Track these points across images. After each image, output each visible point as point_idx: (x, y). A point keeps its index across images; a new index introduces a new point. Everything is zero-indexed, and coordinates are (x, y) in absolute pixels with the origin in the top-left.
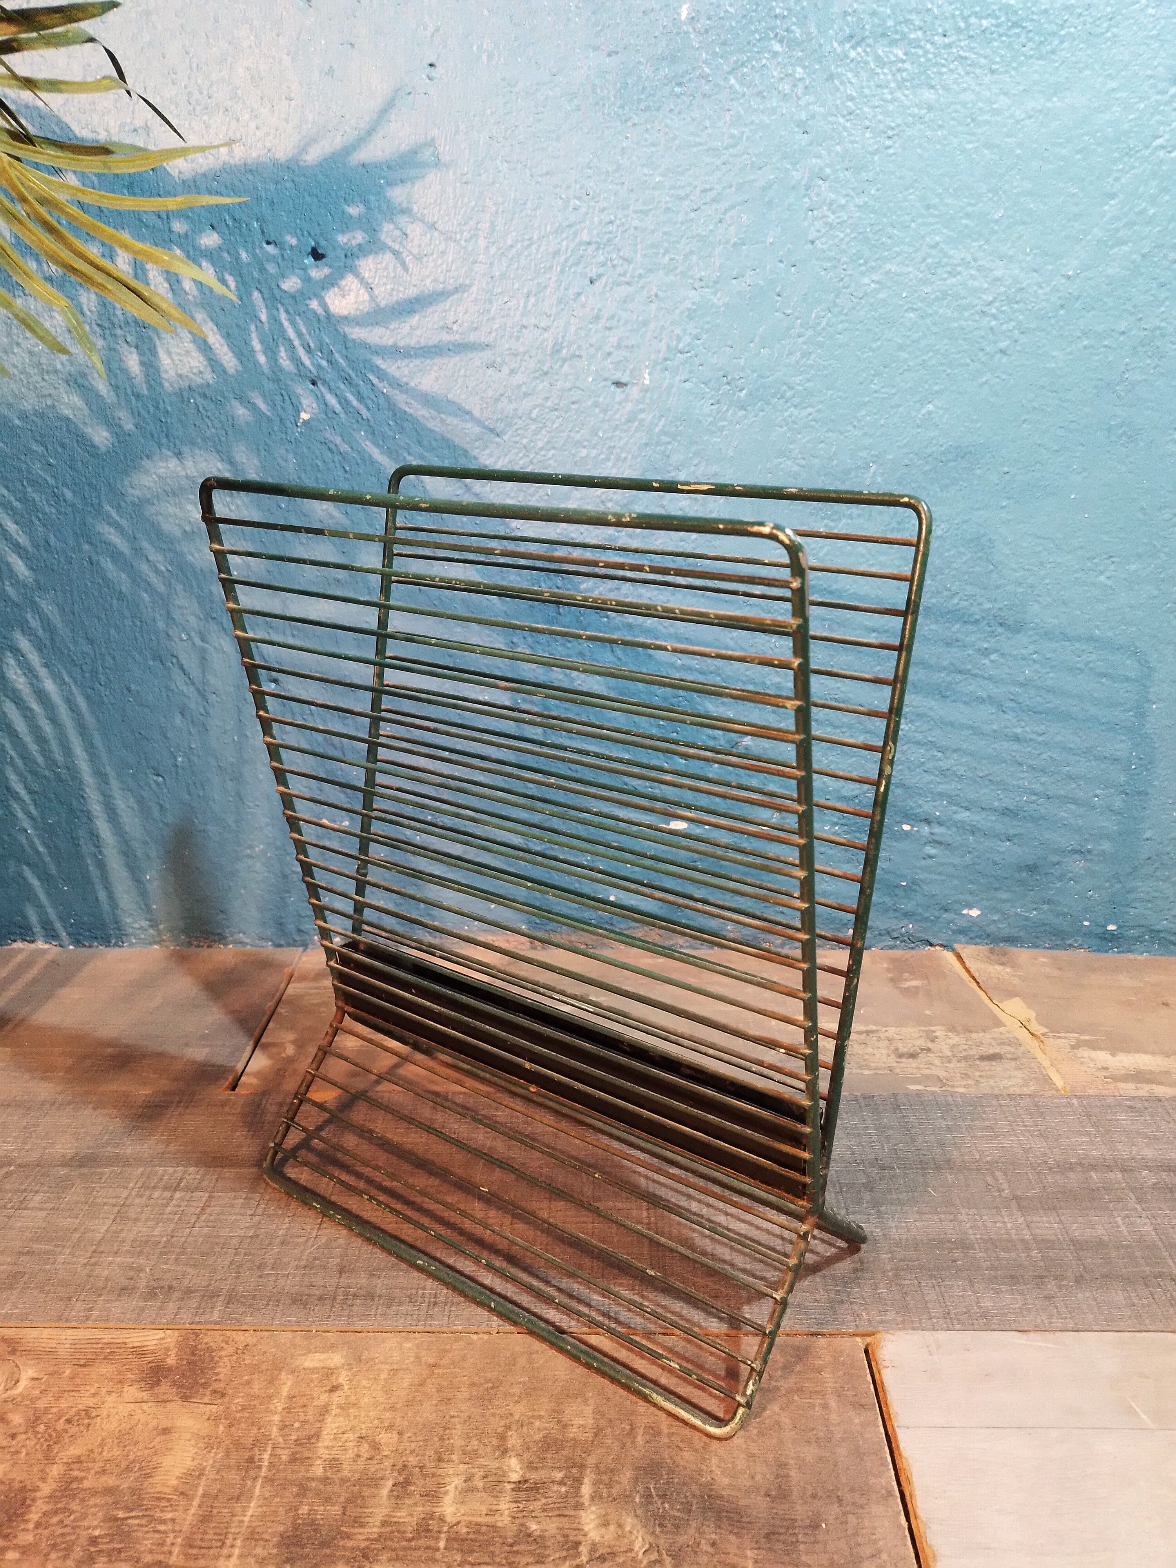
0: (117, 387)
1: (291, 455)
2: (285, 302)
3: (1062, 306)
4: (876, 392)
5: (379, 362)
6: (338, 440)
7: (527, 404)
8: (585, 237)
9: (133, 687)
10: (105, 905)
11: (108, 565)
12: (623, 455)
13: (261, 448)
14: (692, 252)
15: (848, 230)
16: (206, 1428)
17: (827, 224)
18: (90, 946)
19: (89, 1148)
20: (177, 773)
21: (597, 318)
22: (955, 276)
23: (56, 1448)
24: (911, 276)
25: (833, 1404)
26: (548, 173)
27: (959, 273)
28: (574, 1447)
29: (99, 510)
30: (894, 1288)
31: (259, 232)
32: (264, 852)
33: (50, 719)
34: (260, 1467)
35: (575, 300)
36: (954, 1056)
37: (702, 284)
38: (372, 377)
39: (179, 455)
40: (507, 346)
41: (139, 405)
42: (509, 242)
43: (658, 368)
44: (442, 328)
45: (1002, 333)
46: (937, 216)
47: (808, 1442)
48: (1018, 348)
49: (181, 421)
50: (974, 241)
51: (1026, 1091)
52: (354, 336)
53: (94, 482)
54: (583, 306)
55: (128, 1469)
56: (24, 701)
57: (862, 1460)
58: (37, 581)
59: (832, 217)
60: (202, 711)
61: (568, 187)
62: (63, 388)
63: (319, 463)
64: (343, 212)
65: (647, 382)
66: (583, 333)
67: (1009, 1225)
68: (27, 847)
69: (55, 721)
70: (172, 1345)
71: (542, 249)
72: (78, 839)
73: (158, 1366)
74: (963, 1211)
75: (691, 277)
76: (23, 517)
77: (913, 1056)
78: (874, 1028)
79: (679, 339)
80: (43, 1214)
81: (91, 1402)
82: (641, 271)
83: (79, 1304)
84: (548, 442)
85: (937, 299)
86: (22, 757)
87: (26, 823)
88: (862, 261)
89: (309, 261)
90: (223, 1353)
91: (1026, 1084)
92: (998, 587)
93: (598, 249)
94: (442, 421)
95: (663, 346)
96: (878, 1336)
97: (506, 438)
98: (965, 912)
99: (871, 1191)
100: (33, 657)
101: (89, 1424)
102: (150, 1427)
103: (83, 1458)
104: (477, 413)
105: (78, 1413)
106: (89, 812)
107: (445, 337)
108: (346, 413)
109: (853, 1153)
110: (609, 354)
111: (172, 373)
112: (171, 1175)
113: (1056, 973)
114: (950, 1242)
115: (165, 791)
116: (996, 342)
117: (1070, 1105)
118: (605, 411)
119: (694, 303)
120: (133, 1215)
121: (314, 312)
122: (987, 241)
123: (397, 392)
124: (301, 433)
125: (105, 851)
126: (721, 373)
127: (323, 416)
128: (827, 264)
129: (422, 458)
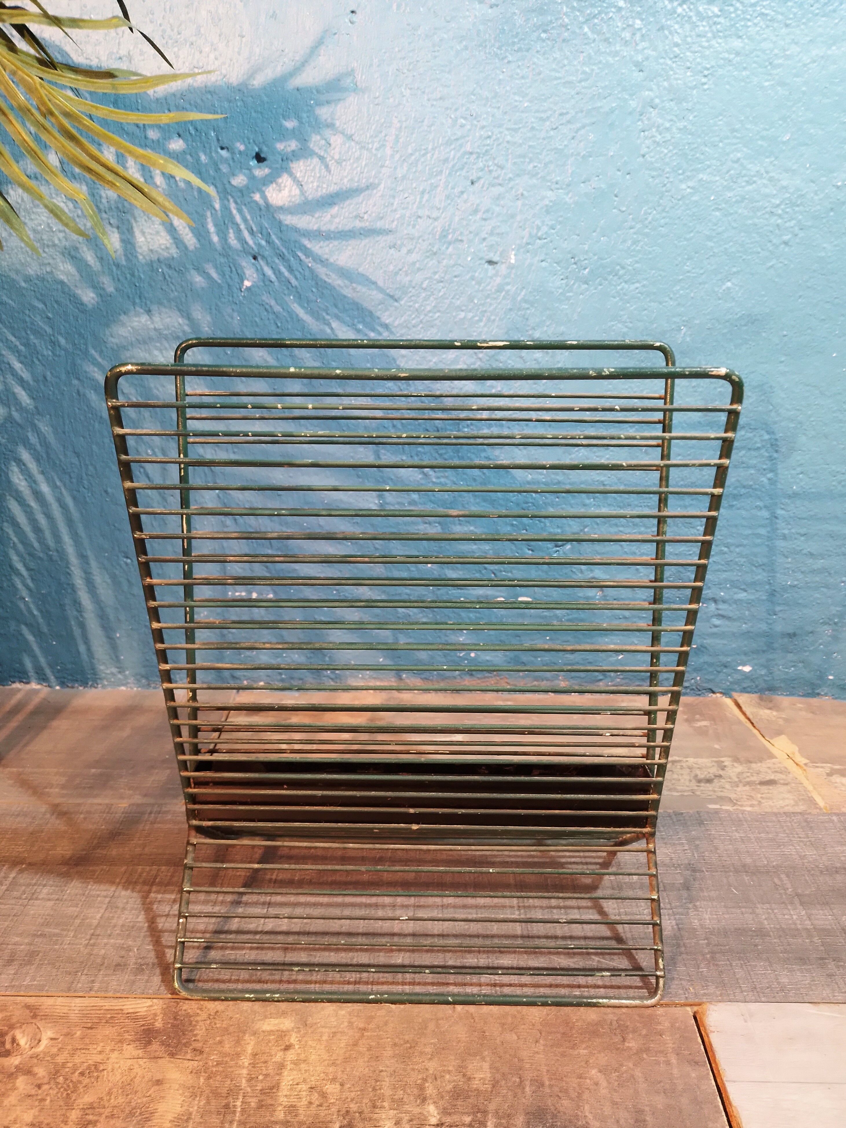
0: (102, 258)
1: (235, 314)
2: (234, 194)
3: (832, 209)
4: (688, 272)
5: (306, 242)
6: (273, 303)
7: (419, 277)
8: (468, 148)
9: (110, 490)
10: (84, 656)
12: (493, 318)
13: (213, 308)
15: (671, 148)
16: (190, 1080)
17: (655, 142)
18: (73, 687)
21: (476, 211)
22: (751, 184)
23: (74, 1096)
24: (718, 184)
25: (674, 1060)
26: (441, 98)
27: (754, 182)
28: (478, 1096)
29: (86, 353)
30: (712, 967)
31: (215, 139)
33: (45, 514)
34: (234, 1112)
35: (459, 197)
36: (740, 782)
37: (558, 186)
38: (300, 254)
39: (149, 312)
40: (406, 232)
41: (119, 273)
42: (410, 151)
43: (522, 250)
44: (356, 217)
45: (786, 229)
46: (738, 138)
47: (657, 1092)
48: (798, 240)
49: (150, 285)
50: (767, 157)
51: (798, 809)
52: (287, 222)
53: (83, 332)
54: (465, 202)
55: (132, 1114)
56: (25, 500)
57: (701, 1108)
58: (36, 408)
59: (659, 137)
61: (456, 110)
62: (59, 258)
63: (257, 319)
64: (281, 126)
65: (513, 261)
66: (465, 223)
67: (795, 917)
68: (25, 612)
69: (49, 516)
70: (159, 1012)
71: (435, 156)
72: (64, 605)
73: (149, 1029)
74: (759, 906)
75: (550, 181)
76: (26, 357)
77: (709, 781)
78: (677, 758)
79: (539, 228)
80: (50, 904)
81: (98, 1058)
82: (511, 175)
83: (83, 977)
84: (435, 307)
85: (737, 202)
86: (22, 542)
87: (24, 593)
88: (680, 172)
89: (253, 163)
90: (199, 1018)
91: (796, 804)
92: (775, 423)
93: (478, 157)
94: (354, 289)
95: (526, 233)
96: (705, 1006)
97: (402, 302)
98: (740, 668)
99: (688, 889)
100: (33, 466)
101: (98, 1077)
102: (146, 1079)
103: (95, 1105)
104: (380, 283)
105: (89, 1067)
106: (73, 585)
107: (358, 224)
108: (279, 282)
109: (671, 859)
110: (484, 239)
111: (145, 248)
112: (149, 872)
113: (810, 715)
114: (751, 930)
115: (133, 569)
116: (781, 235)
117: (832, 821)
118: (479, 283)
119: (551, 201)
120: (121, 905)
121: (256, 203)
122: (776, 158)
123: (319, 266)
124: (244, 297)
125: (85, 615)
126: (570, 256)
127: (262, 284)
128: (654, 173)
129: (337, 317)
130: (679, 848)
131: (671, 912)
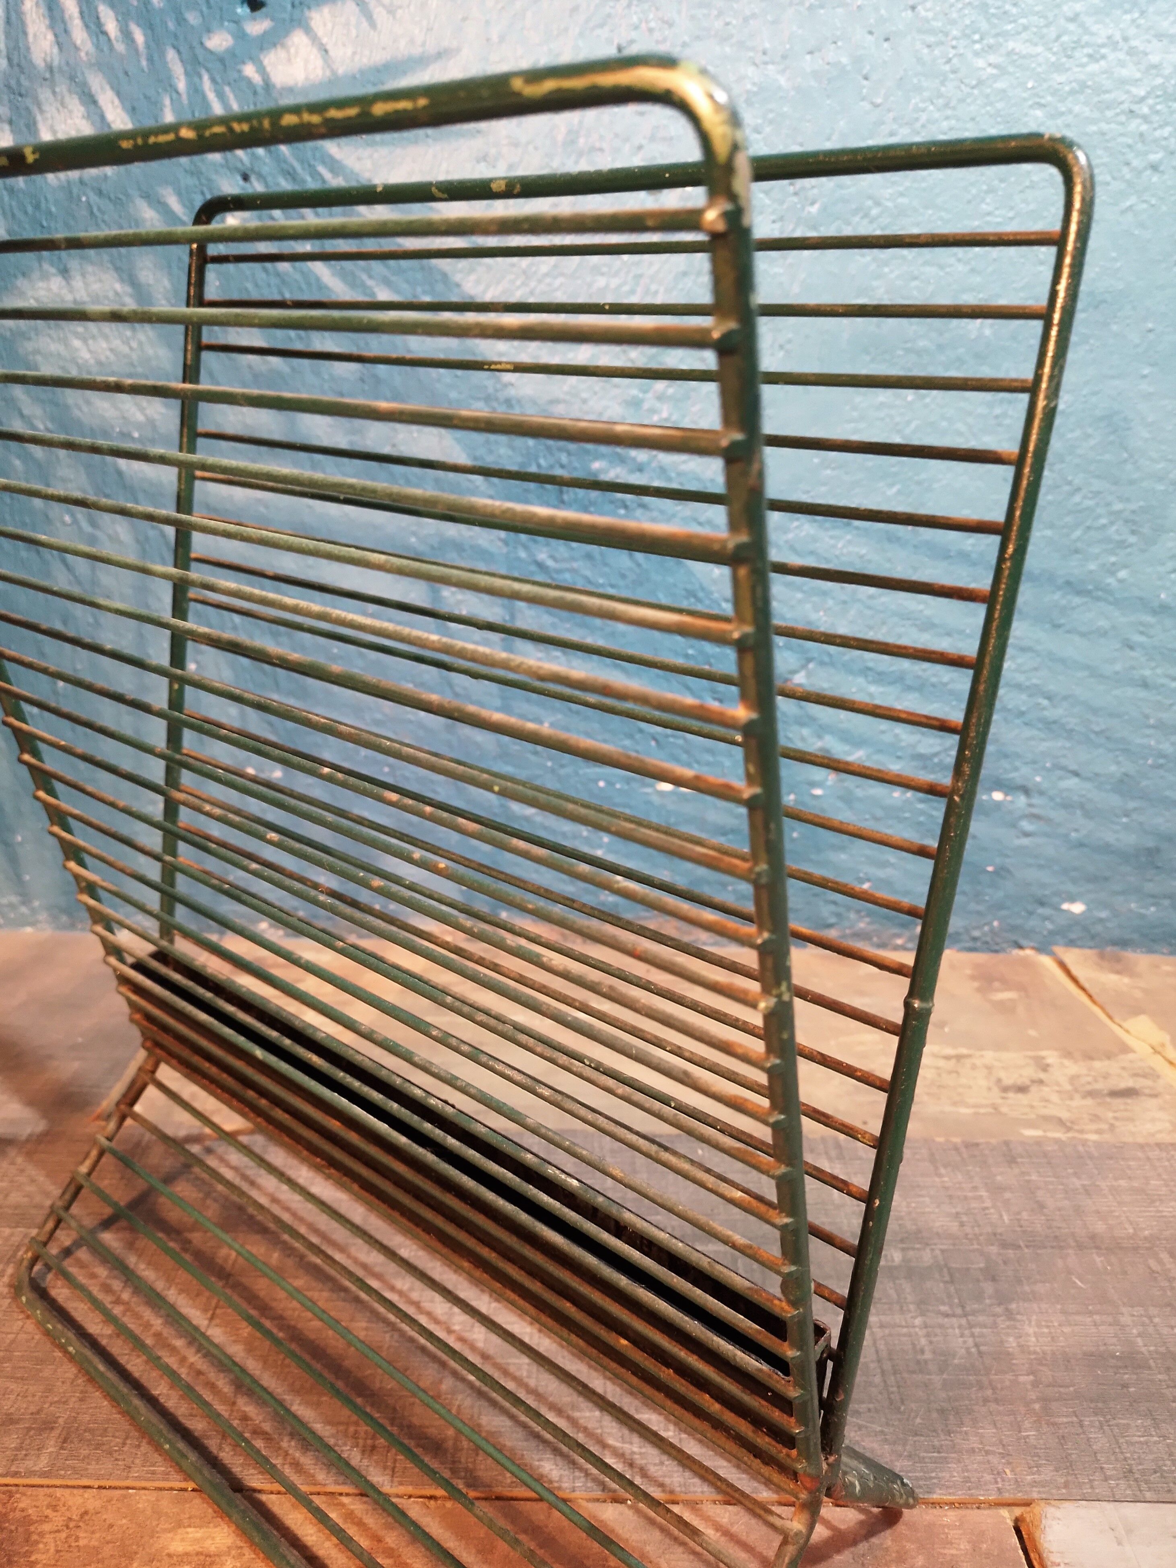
2: (210, 65)
4: (989, 214)
14: (754, 16)
22: (1097, 61)
24: (1040, 59)
27: (1103, 57)
30: (1045, 1429)
36: (1076, 1090)
37: (766, 58)
39: (65, 272)
41: (14, 203)
45: (1156, 141)
50: (1126, 12)
74: (1124, 1310)
75: (753, 49)
77: (1022, 1089)
78: (964, 1051)
82: (686, 38)
85: (1072, 92)
88: (977, 37)
89: (243, 10)
92: (1132, 482)
96: (1036, 1509)
99: (994, 1279)
109: (962, 1224)
110: (640, 147)
114: (1114, 1357)
116: (1146, 153)
119: (754, 84)
121: (249, 81)
122: (1142, 13)
128: (931, 39)
130: (974, 1204)
131: (963, 1321)
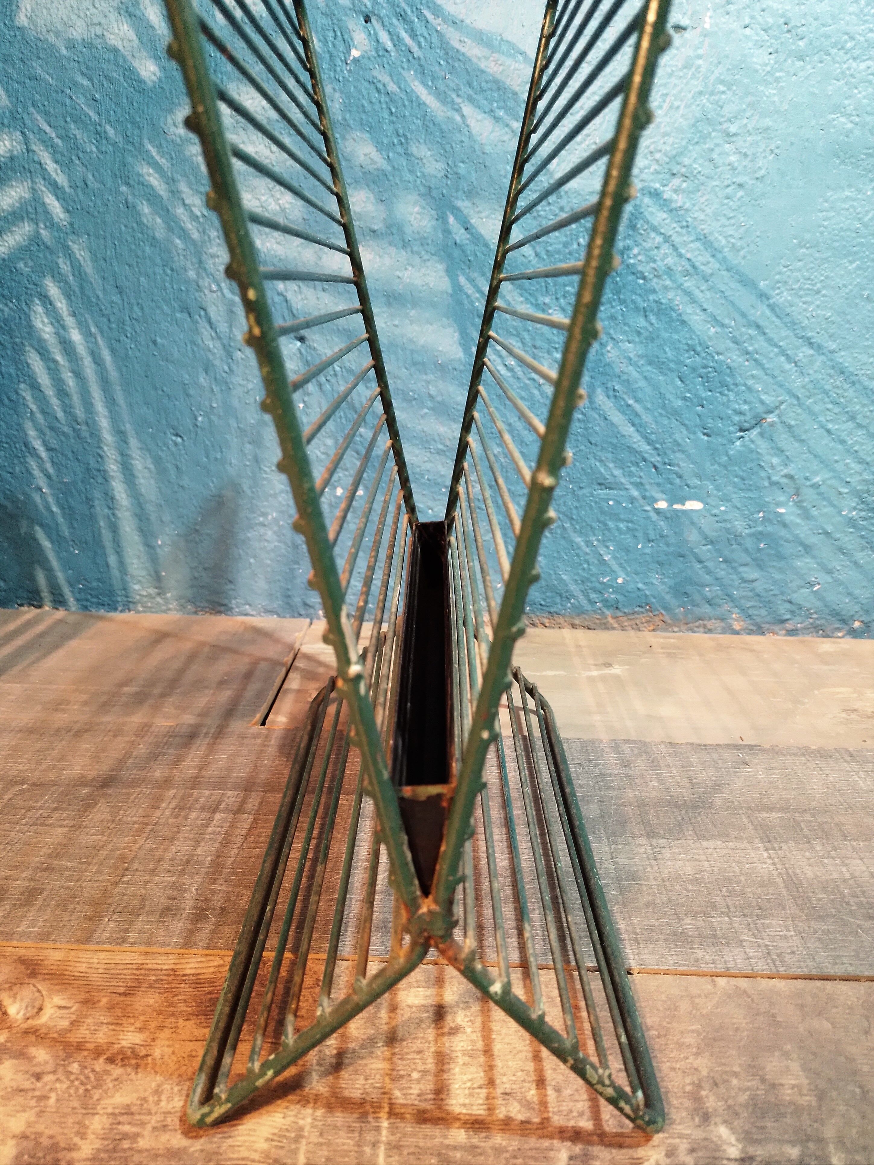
1: (338, 95)
6: (387, 80)
9: (159, 340)
10: (115, 572)
11: (145, 209)
12: (676, 104)
18: (96, 612)
19: (112, 770)
20: (196, 434)
29: (140, 148)
32: (276, 520)
33: (73, 372)
38: (426, 12)
43: (720, 11)
53: (138, 119)
56: (48, 352)
58: (71, 224)
60: (226, 368)
62: (113, 15)
63: (365, 106)
65: (707, 26)
68: (41, 508)
69: (78, 375)
72: (92, 500)
76: (63, 155)
80: (63, 831)
81: (138, 1037)
83: (112, 924)
86: (43, 412)
87: (41, 481)
94: (495, 60)
100: (62, 305)
101: (138, 1065)
106: (105, 471)
108: (397, 51)
112: (209, 797)
115: (183, 452)
123: (451, 29)
124: (350, 71)
125: (118, 513)
126: (782, 21)
127: (374, 53)
129: (471, 100)
